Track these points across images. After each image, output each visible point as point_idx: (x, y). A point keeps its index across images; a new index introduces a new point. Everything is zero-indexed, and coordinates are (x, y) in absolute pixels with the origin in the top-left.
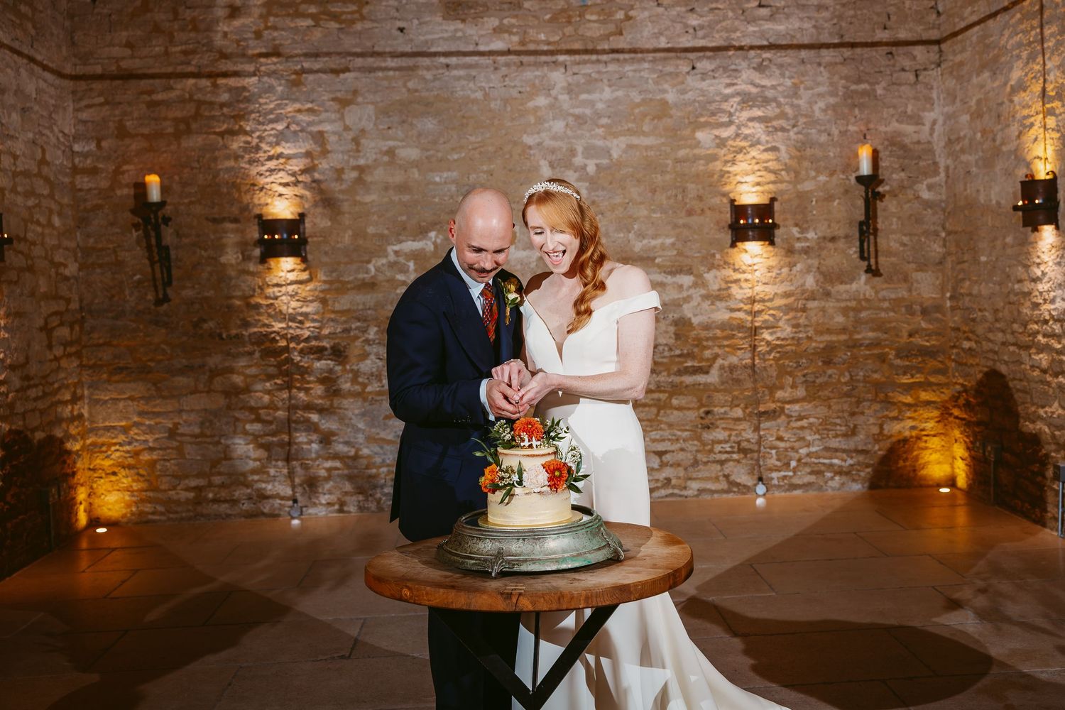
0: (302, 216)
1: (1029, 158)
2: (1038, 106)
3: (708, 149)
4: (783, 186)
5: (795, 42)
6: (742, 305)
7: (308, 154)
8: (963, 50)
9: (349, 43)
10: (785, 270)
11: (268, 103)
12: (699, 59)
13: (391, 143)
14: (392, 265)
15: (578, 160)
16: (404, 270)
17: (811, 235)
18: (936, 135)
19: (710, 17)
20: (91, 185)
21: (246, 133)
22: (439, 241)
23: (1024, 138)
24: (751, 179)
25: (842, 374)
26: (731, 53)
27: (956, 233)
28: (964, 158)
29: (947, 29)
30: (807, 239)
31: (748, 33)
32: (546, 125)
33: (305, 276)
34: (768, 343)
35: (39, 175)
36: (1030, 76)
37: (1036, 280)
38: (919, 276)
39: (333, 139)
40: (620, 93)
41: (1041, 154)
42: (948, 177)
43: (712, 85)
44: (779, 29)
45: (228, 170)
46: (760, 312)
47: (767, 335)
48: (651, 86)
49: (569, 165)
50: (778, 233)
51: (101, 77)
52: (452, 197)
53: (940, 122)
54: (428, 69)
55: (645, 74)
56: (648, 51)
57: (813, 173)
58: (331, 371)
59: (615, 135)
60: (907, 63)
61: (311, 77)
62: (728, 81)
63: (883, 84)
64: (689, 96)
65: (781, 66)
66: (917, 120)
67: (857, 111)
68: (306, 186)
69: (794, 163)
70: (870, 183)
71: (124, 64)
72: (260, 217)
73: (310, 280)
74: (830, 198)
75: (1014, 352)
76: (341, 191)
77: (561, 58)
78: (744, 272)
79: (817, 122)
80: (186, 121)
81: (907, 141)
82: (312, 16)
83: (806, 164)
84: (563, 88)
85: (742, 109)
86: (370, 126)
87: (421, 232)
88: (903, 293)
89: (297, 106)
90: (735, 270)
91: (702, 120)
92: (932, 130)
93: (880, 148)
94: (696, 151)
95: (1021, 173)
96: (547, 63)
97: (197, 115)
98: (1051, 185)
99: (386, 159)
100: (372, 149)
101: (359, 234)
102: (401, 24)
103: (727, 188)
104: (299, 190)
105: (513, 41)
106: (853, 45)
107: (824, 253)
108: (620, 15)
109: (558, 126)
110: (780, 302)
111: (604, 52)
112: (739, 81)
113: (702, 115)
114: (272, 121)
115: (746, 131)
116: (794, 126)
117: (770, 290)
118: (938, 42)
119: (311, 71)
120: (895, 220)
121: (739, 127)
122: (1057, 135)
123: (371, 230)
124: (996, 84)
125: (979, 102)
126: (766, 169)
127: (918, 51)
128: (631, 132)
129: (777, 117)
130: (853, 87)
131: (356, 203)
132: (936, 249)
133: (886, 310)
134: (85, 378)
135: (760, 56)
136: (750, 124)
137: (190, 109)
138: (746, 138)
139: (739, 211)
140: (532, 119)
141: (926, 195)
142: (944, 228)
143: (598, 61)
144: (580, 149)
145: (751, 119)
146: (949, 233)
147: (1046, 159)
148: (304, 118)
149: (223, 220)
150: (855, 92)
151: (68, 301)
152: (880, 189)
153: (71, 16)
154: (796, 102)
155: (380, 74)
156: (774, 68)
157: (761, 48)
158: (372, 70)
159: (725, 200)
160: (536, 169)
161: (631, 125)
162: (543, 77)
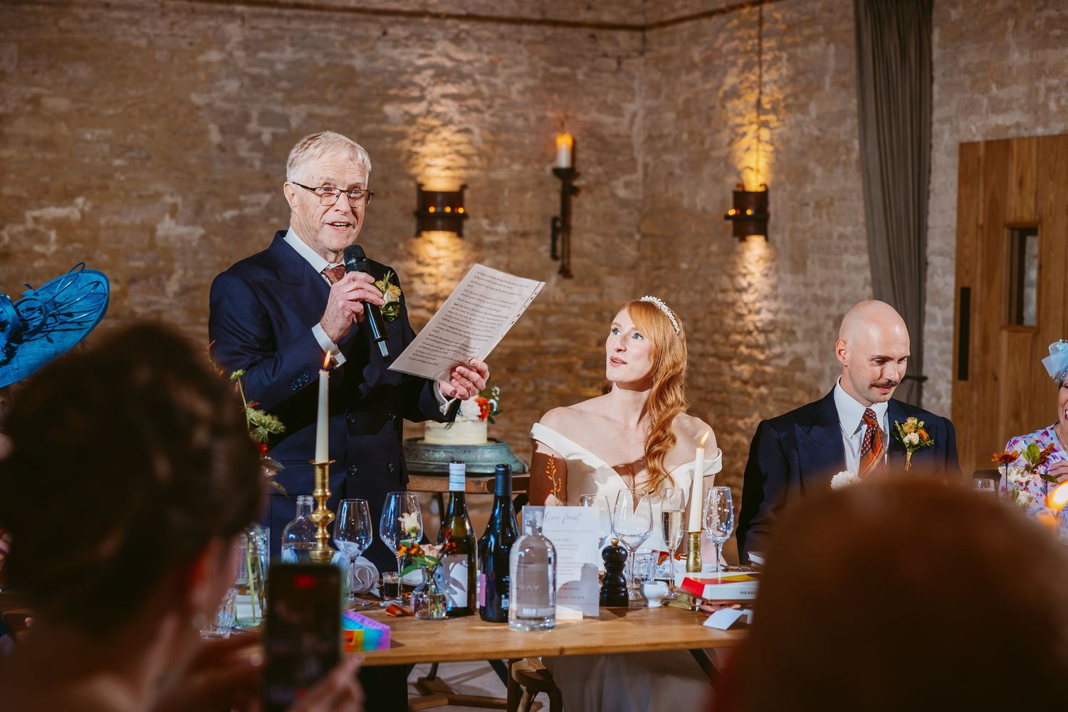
1: (740, 167)
2: (752, 116)
3: (396, 125)
4: (474, 173)
5: (495, 14)
6: (424, 302)
8: (672, 43)
12: (392, 24)
13: (36, 90)
14: (31, 234)
15: (253, 127)
16: (44, 240)
17: (501, 229)
18: (635, 128)
22: (87, 209)
23: (736, 146)
24: (441, 162)
25: (526, 384)
26: (426, 20)
27: (652, 236)
28: (668, 157)
29: (653, 17)
30: (496, 233)
32: (218, 84)
36: (746, 84)
37: (741, 290)
38: (611, 280)
40: (302, 55)
41: (753, 165)
42: (646, 174)
43: (403, 54)
48: (337, 49)
49: (240, 130)
50: (467, 224)
52: (104, 158)
53: (641, 114)
54: (84, 7)
55: (332, 36)
56: (337, 10)
57: (506, 161)
59: (296, 102)
60: (609, 48)
62: (421, 51)
63: (585, 69)
64: (379, 64)
65: (478, 40)
66: (616, 110)
67: (555, 97)
69: (486, 148)
70: (567, 177)
74: (523, 189)
75: (713, 364)
77: (239, 8)
78: (428, 265)
79: (513, 105)
81: (606, 132)
83: (500, 150)
84: (239, 43)
85: (435, 84)
86: (11, 67)
87: (66, 197)
88: (594, 298)
90: (420, 263)
91: (392, 92)
92: (632, 122)
93: (578, 138)
94: (384, 127)
95: (732, 181)
96: (220, 13)
98: (761, 199)
99: (29, 108)
100: (13, 95)
103: (414, 170)
106: (555, 23)
107: (515, 249)
109: (232, 86)
112: (433, 52)
113: (391, 87)
115: (439, 109)
116: (490, 107)
118: (642, 28)
120: (589, 218)
121: (430, 103)
122: (770, 148)
123: (7, 191)
124: (708, 86)
125: (687, 101)
126: (458, 152)
127: (622, 36)
128: (313, 100)
129: (473, 96)
130: (554, 70)
132: (630, 252)
133: (576, 315)
135: (456, 26)
136: (443, 101)
138: (438, 116)
139: (427, 197)
140: (202, 75)
141: (622, 193)
142: (639, 230)
143: (280, 16)
144: (255, 115)
145: (444, 96)
146: (644, 236)
147: (758, 171)
150: (555, 75)
152: (576, 183)
154: (493, 80)
156: (471, 42)
157: (459, 17)
159: (412, 184)
160: (204, 133)
161: (313, 92)
162: (217, 28)
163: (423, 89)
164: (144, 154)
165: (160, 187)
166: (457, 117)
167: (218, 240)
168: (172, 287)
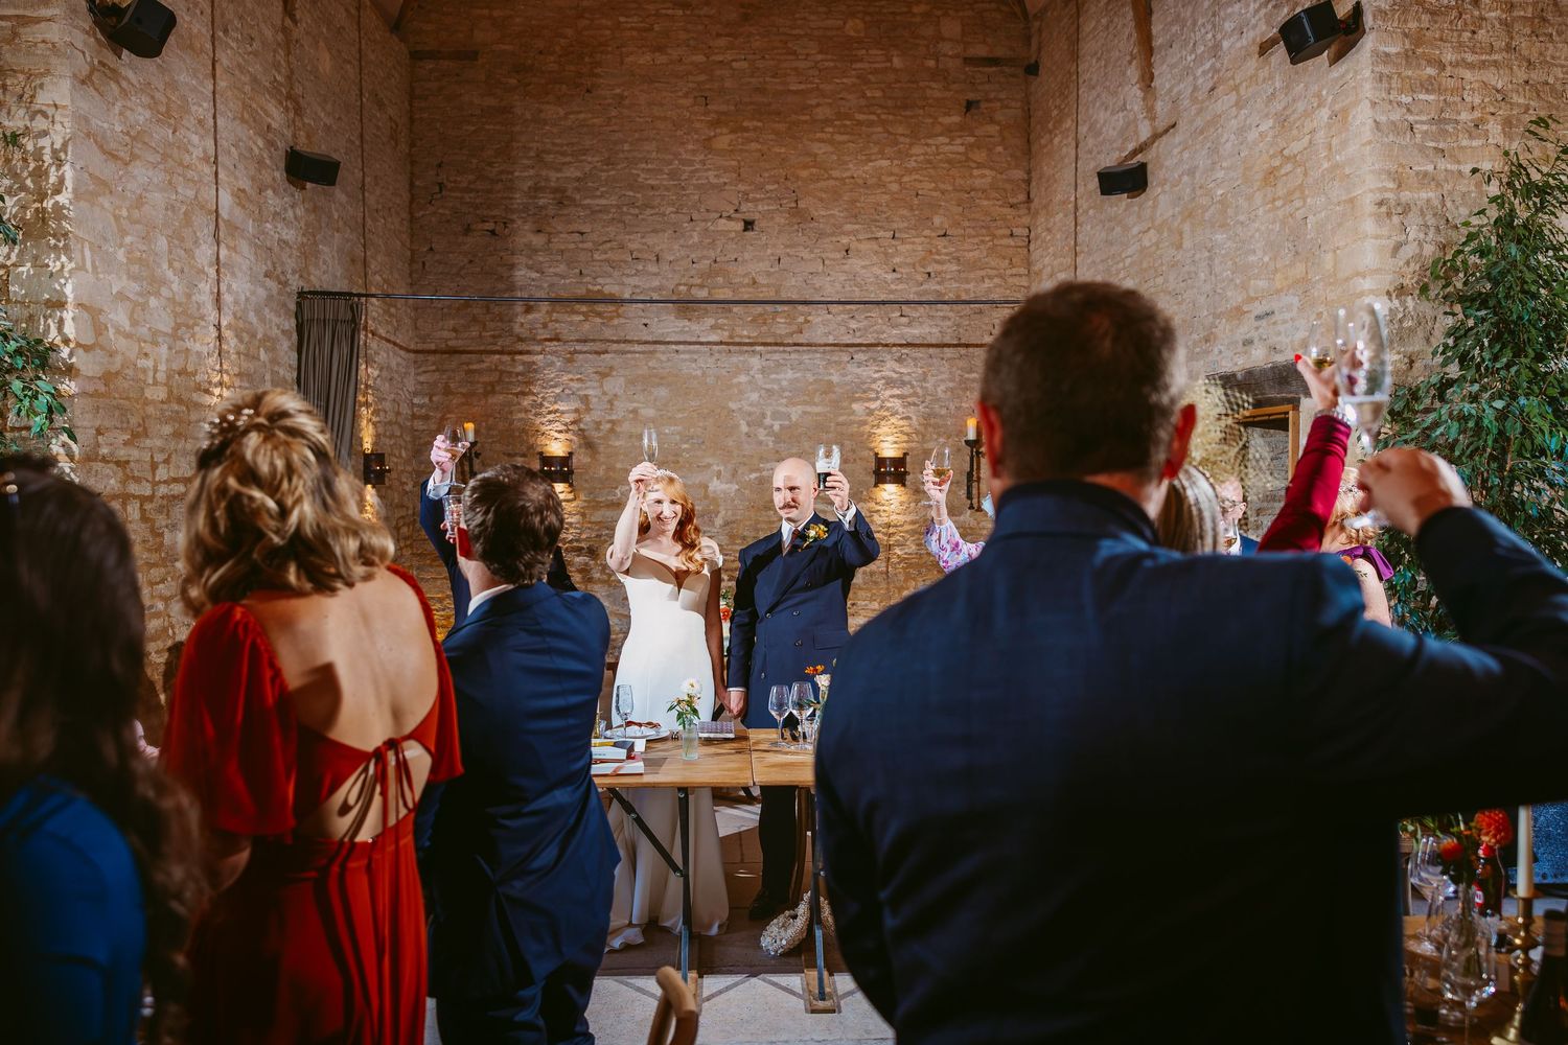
0: (571, 454)
3: (860, 416)
4: (914, 445)
5: (926, 342)
7: (577, 411)
9: (608, 333)
10: (913, 505)
11: (550, 374)
12: (857, 352)
13: (635, 405)
15: (768, 421)
19: (865, 323)
20: (425, 427)
21: (534, 394)
26: (879, 349)
31: (892, 335)
32: (746, 396)
33: (571, 496)
34: (899, 556)
35: (396, 423)
39: (594, 400)
40: (798, 375)
43: (865, 371)
44: (915, 332)
45: (522, 419)
46: (893, 534)
47: (898, 551)
48: (821, 371)
49: (760, 424)
50: (908, 479)
51: (434, 352)
54: (664, 353)
55: (818, 362)
56: (820, 345)
57: (935, 436)
58: (586, 564)
59: (794, 404)
61: (581, 356)
62: (877, 369)
64: (848, 378)
65: (915, 359)
67: (968, 393)
68: (577, 435)
69: (921, 429)
70: (975, 445)
71: (450, 343)
72: (541, 453)
73: (575, 499)
76: (598, 438)
77: (758, 348)
78: (883, 505)
79: (938, 400)
80: (492, 384)
82: (583, 313)
83: (930, 429)
84: (758, 370)
85: (886, 389)
86: (620, 392)
89: (570, 376)
90: (877, 503)
91: (857, 396)
94: (852, 418)
96: (747, 352)
97: (500, 381)
99: (631, 416)
100: (621, 409)
101: (611, 468)
102: (645, 321)
103: (873, 445)
104: (569, 436)
105: (724, 336)
106: (967, 346)
108: (801, 319)
109: (754, 396)
110: (907, 527)
111: (788, 345)
112: (884, 369)
113: (857, 392)
114: (552, 387)
115: (889, 405)
116: (923, 402)
117: (901, 518)
119: (581, 352)
121: (883, 402)
123: (619, 466)
126: (902, 432)
128: (806, 403)
129: (910, 396)
130: (967, 376)
131: (609, 446)
134: (415, 563)
135: (900, 351)
136: (891, 400)
137: (494, 377)
138: (888, 409)
139: (880, 461)
140: (736, 391)
143: (784, 351)
144: (769, 413)
145: (892, 396)
148: (575, 385)
149: (515, 455)
150: (968, 379)
151: (408, 508)
153: (416, 309)
154: (925, 385)
155: (629, 356)
156: (910, 361)
157: (901, 345)
158: (624, 353)
159: (872, 454)
160: (737, 426)
161: (806, 398)
162: (744, 362)
163: (878, 392)
164: (700, 441)
165: (710, 460)
166: (901, 410)
167: (747, 492)
168: (719, 521)
